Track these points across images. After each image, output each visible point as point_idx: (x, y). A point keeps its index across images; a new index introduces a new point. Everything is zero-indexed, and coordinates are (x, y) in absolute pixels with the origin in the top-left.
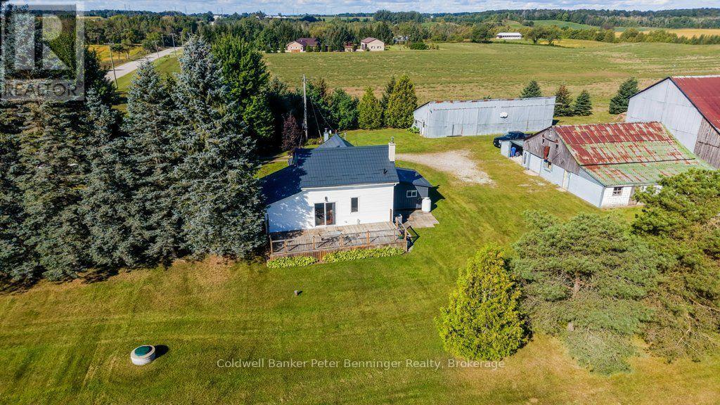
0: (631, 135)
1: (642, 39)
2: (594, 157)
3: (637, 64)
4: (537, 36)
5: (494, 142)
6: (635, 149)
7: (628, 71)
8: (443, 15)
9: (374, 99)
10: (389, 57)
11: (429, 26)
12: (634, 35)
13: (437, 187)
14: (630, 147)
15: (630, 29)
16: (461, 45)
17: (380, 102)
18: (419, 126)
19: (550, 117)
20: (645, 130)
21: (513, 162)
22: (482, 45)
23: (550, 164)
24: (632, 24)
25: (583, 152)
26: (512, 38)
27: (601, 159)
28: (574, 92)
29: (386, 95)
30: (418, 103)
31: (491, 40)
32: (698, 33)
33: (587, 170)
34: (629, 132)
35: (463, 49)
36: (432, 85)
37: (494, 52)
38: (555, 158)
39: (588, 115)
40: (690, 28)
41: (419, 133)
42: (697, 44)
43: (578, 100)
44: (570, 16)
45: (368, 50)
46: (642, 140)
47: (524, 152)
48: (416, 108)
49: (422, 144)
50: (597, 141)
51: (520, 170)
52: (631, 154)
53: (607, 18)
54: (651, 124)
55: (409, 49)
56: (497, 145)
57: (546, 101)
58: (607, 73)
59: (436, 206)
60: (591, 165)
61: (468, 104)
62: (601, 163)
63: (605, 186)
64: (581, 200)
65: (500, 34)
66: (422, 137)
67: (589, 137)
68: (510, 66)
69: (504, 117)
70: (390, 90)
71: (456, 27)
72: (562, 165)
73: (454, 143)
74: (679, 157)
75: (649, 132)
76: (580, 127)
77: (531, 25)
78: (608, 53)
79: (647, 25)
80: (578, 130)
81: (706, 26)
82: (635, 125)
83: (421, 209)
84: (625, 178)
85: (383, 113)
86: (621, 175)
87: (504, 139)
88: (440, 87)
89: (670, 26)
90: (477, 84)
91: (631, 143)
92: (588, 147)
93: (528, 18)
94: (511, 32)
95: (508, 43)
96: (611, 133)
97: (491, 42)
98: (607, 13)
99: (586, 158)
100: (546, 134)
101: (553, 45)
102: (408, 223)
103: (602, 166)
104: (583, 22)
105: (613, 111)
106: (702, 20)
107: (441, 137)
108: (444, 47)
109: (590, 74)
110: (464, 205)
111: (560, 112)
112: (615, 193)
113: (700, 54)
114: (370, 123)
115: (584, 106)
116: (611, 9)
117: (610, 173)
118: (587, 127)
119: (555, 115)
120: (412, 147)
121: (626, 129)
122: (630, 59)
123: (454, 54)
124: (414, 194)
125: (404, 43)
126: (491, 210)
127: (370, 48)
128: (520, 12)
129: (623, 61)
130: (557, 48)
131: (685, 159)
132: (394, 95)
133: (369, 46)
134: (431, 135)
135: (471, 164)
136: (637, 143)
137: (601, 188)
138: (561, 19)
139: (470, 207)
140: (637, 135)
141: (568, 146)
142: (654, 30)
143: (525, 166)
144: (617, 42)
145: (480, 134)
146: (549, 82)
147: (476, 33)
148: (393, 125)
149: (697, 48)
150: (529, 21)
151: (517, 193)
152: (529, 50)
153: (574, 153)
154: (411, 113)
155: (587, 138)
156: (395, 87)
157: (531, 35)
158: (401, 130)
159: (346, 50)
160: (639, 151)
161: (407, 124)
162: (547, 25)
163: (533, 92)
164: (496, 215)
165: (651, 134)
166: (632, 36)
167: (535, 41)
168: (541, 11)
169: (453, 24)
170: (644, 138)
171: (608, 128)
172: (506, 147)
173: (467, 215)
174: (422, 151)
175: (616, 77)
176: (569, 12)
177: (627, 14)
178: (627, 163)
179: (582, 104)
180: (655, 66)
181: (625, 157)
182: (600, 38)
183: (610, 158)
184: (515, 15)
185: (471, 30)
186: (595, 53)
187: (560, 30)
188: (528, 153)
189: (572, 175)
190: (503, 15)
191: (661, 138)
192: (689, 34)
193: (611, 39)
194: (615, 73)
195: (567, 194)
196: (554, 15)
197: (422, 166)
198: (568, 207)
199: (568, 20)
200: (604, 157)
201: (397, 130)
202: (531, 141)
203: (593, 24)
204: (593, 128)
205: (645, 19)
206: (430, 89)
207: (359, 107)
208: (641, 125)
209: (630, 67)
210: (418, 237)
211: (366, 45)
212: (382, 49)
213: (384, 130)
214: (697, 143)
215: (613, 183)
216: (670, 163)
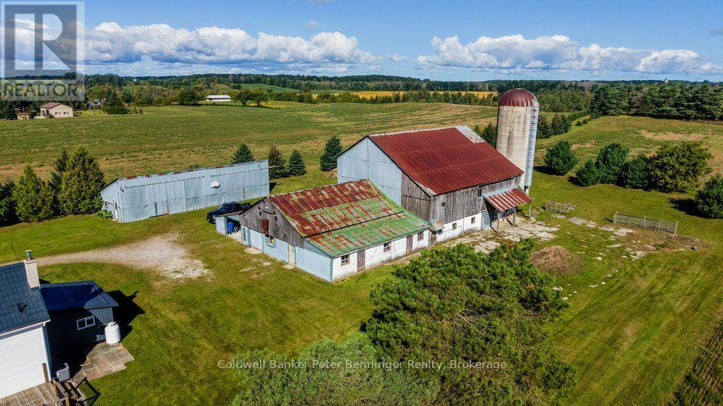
0: (346, 196)
1: (334, 100)
2: (316, 225)
3: (335, 121)
4: (244, 98)
5: (208, 218)
6: (351, 209)
7: (329, 128)
8: (148, 78)
9: (37, 182)
10: (78, 124)
11: (132, 89)
12: (327, 96)
13: (134, 296)
14: (347, 208)
15: (323, 91)
16: (169, 108)
17: (50, 184)
18: (111, 208)
19: (266, 180)
20: (357, 189)
21: (231, 240)
22: (192, 108)
23: (272, 238)
24: (324, 88)
25: (304, 222)
26: (222, 100)
27: (323, 226)
28: (286, 151)
29: (58, 173)
30: (106, 178)
31: (200, 102)
32: (374, 94)
33: (311, 242)
34: (343, 193)
35: (171, 113)
36: (133, 154)
37: (204, 114)
38: (276, 232)
39: (303, 174)
40: (366, 90)
41: (111, 217)
42: (374, 103)
43: (291, 160)
44: (273, 81)
45: (51, 117)
46: (356, 200)
47: (242, 227)
48: (103, 186)
49: (115, 233)
50: (316, 208)
51: (241, 248)
52: (349, 216)
53: (304, 83)
54: (360, 183)
55: (106, 114)
56: (212, 221)
57: (259, 165)
58: (311, 131)
59: (130, 329)
60: (314, 235)
61: (169, 177)
62: (323, 230)
63: (332, 258)
64: (311, 276)
65: (210, 97)
66: (116, 223)
67: (306, 204)
68: (222, 128)
69: (215, 187)
70: (62, 167)
71: (163, 90)
72: (285, 238)
73: (158, 226)
74: (390, 212)
75: (360, 190)
76: (296, 194)
77: (239, 87)
78: (309, 113)
79: (335, 88)
80: (295, 197)
81: (377, 89)
82: (347, 186)
83: (104, 340)
84: (349, 245)
85: (55, 197)
86: (345, 242)
87: (218, 213)
88: (143, 156)
89: (352, 89)
90: (186, 149)
91: (347, 205)
92: (308, 215)
93: (235, 82)
94: (219, 94)
95: (219, 105)
96: (327, 197)
97: (200, 105)
98: (303, 78)
99: (308, 227)
100: (261, 205)
101: (261, 107)
102: (83, 373)
103: (325, 234)
104: (284, 86)
105: (324, 169)
106: (373, 84)
107: (142, 219)
108: (149, 112)
109: (297, 133)
110: (171, 316)
111: (276, 174)
112: (343, 262)
113: (378, 111)
114: (36, 213)
115: (297, 167)
116: (306, 74)
117: (334, 240)
118: (303, 193)
119: (271, 177)
120: (101, 239)
121: (340, 191)
122: (329, 117)
123: (161, 118)
124: (90, 322)
125: (99, 107)
126: (209, 316)
127: (53, 114)
128: (227, 76)
129: (323, 120)
130: (264, 109)
131: (396, 214)
132: (69, 173)
133: (52, 112)
134: (129, 218)
135: (181, 251)
136: (353, 203)
137: (329, 260)
138: (265, 83)
139: (180, 319)
140: (351, 195)
141: (288, 218)
142: (342, 92)
143: (246, 243)
144: (315, 103)
145: (192, 209)
146: (262, 142)
147: (183, 96)
148: (73, 210)
149: (376, 106)
150: (236, 85)
151: (240, 282)
152: (239, 111)
153: (295, 224)
154: (96, 194)
155: (306, 205)
156: (69, 163)
157: (238, 97)
158: (87, 216)
159: (19, 117)
160: (355, 212)
161: (93, 207)
162: (253, 88)
163: (244, 156)
164: (215, 322)
165: (362, 192)
166: (325, 98)
167: (244, 103)
168: (245, 75)
169: (159, 87)
170: (358, 198)
171: (324, 192)
172: (221, 223)
173: (176, 332)
174: (116, 242)
175: (321, 135)
176: (270, 76)
177: (319, 79)
178: (348, 226)
179: (295, 163)
180: (348, 123)
181: (345, 220)
182: (301, 100)
183: (331, 224)
184: (223, 79)
185: (178, 92)
186: (299, 113)
187: (265, 92)
188: (246, 229)
189: (297, 249)
190: (210, 79)
191: (372, 196)
192: (367, 95)
193: (311, 101)
194: (318, 131)
195: (295, 271)
196: (258, 79)
197: (114, 265)
198: (299, 289)
199: (272, 83)
200: (325, 223)
201: (80, 217)
202: (248, 215)
203: (293, 87)
204: (309, 194)
205: (333, 83)
206: (131, 159)
207: (15, 193)
208: (352, 185)
209: (330, 125)
210: (98, 394)
211: (48, 112)
212: (71, 115)
213: (60, 219)
214: (402, 197)
215: (339, 252)
216: (385, 219)
